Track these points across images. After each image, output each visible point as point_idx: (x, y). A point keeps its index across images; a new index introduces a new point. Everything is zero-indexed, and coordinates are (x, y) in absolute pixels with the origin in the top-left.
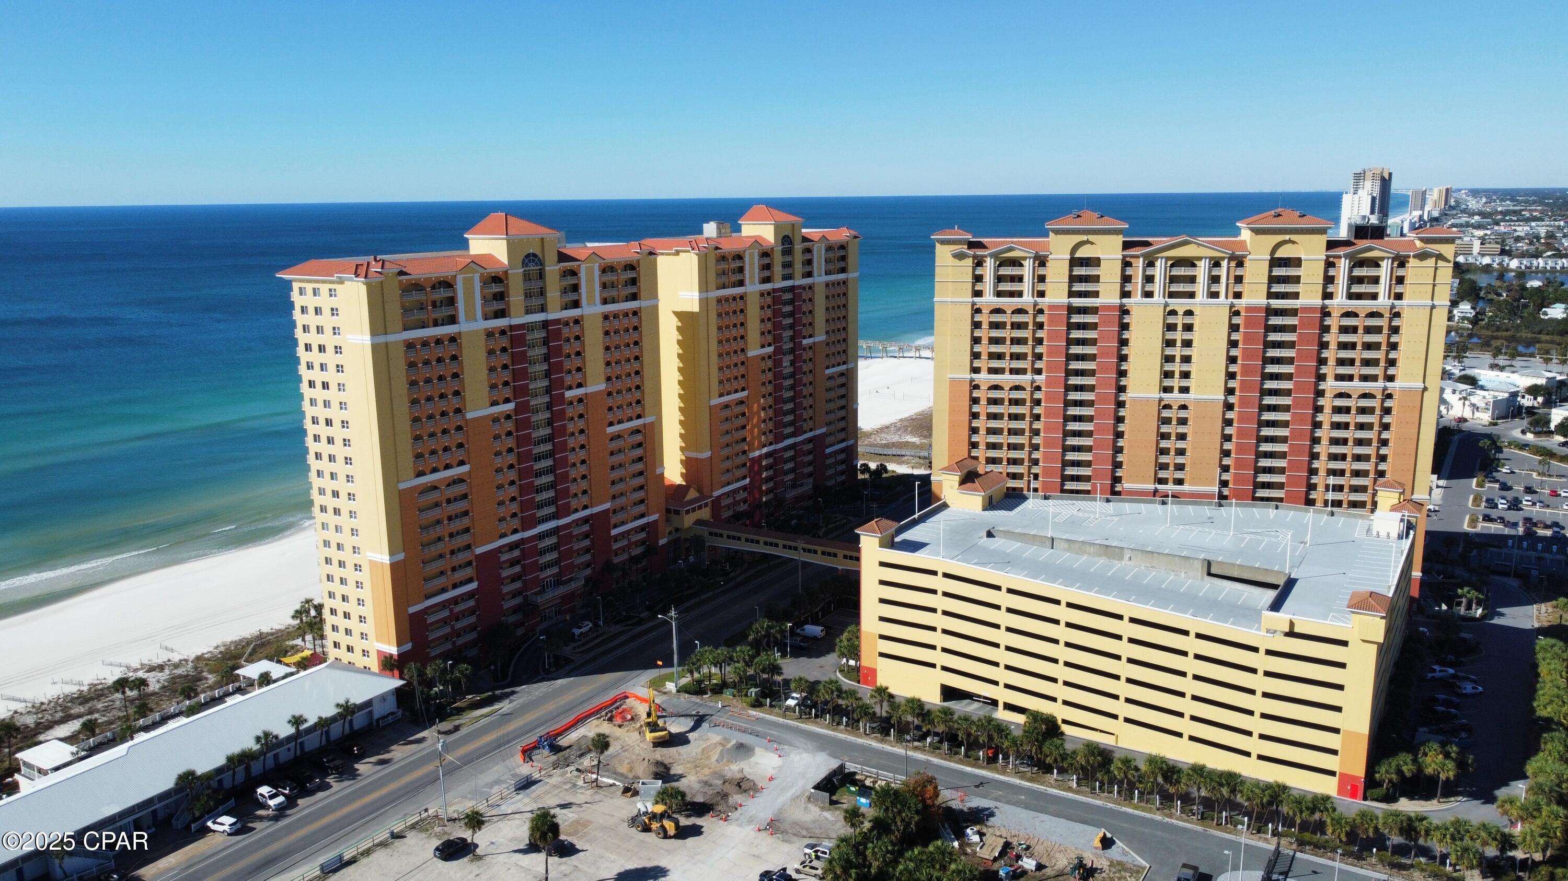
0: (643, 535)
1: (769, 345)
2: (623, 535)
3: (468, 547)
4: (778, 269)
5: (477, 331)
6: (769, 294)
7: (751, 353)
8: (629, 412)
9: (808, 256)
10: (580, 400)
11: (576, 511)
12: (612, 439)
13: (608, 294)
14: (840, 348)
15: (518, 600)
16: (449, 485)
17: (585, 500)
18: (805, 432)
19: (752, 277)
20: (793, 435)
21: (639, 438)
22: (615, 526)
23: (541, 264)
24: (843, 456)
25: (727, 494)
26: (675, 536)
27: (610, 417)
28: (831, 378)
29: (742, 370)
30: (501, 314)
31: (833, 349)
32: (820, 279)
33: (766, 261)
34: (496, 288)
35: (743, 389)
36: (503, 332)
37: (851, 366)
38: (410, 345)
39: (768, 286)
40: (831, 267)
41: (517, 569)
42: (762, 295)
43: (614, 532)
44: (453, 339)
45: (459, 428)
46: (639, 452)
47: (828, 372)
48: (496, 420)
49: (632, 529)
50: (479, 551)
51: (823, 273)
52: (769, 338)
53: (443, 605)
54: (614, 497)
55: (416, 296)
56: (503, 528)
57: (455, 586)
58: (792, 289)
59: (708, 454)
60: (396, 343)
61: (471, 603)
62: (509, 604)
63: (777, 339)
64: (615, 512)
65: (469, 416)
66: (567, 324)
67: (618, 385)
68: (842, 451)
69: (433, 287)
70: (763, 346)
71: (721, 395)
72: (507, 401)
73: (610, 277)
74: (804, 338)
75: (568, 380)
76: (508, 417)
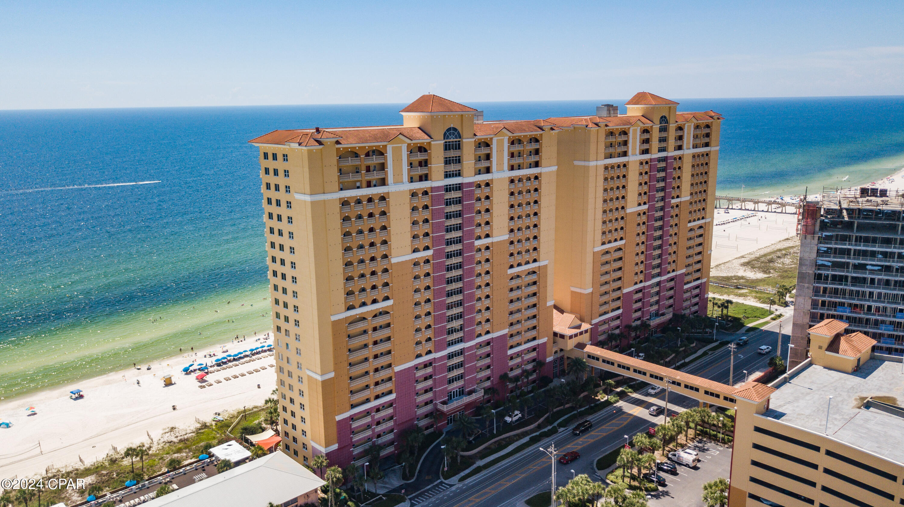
0: (534, 354)
1: (645, 203)
2: (518, 355)
3: (390, 366)
4: (655, 144)
5: (403, 192)
6: (647, 163)
7: (629, 211)
8: (527, 257)
9: (680, 133)
10: (487, 248)
11: (480, 335)
12: (512, 279)
13: (516, 161)
14: (699, 206)
15: (430, 407)
16: (375, 316)
17: (487, 327)
18: (669, 272)
19: (634, 149)
20: (659, 275)
21: (534, 278)
22: (511, 347)
23: (460, 137)
24: (697, 291)
25: (604, 322)
26: (559, 355)
27: (512, 261)
28: (691, 230)
29: (621, 223)
30: (424, 178)
31: (695, 207)
32: (688, 152)
33: (646, 136)
34: (421, 157)
35: (622, 239)
36: (425, 193)
37: (707, 220)
38: (345, 203)
39: (646, 157)
40: (698, 141)
41: (430, 382)
42: (641, 163)
43: (510, 352)
44: (383, 198)
45: (386, 271)
46: (533, 289)
47: (690, 225)
48: (416, 264)
49: (525, 350)
50: (397, 369)
51: (691, 147)
52: (645, 198)
53: (368, 413)
54: (512, 324)
55: (351, 162)
56: (420, 349)
57: (377, 397)
58: (665, 159)
59: (590, 290)
60: (333, 200)
61: (390, 411)
62: (421, 411)
63: (651, 199)
64: (512, 336)
65: (394, 260)
66: (479, 186)
67: (519, 235)
68: (697, 287)
69: (367, 155)
70: (639, 205)
71: (603, 243)
72: (427, 248)
73: (516, 148)
74: (673, 198)
75: (478, 231)
76: (427, 261)
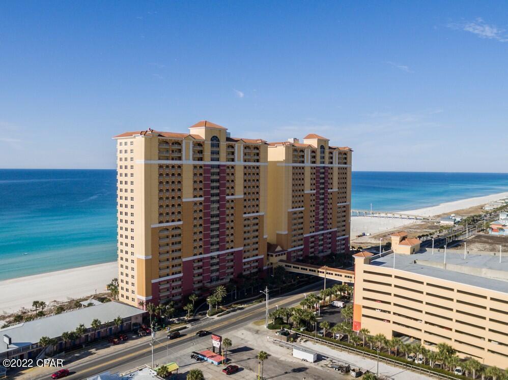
0: (256, 264)
1: (314, 189)
2: (248, 263)
3: (180, 257)
4: (319, 159)
5: (189, 165)
6: (314, 168)
7: (306, 192)
8: (253, 209)
9: (331, 155)
10: (232, 201)
11: (228, 249)
12: (245, 220)
13: (247, 157)
14: (343, 195)
15: (200, 284)
16: (173, 229)
17: (232, 244)
18: (328, 229)
19: (308, 160)
20: (323, 230)
21: (257, 221)
22: (245, 258)
23: (219, 141)
24: (344, 242)
25: (294, 251)
26: (270, 266)
27: (245, 210)
28: (339, 207)
29: (302, 198)
30: (201, 159)
31: (341, 195)
32: (336, 165)
33: (314, 154)
34: (199, 148)
35: (302, 207)
36: (201, 167)
37: (348, 204)
38: (161, 166)
39: (314, 165)
40: (340, 161)
41: (201, 271)
42: (311, 168)
43: (244, 261)
44: (179, 167)
45: (179, 205)
46: (256, 227)
47: (338, 205)
48: (196, 204)
49: (252, 261)
50: (184, 260)
51: (337, 163)
52: (314, 187)
53: (168, 281)
54: (245, 245)
55: (165, 146)
56: (196, 251)
57: (173, 274)
58: (324, 167)
59: (286, 232)
60: (155, 164)
61: (180, 283)
62: (196, 286)
63: (317, 187)
64: (245, 252)
65: (184, 200)
66: (228, 167)
67: (249, 197)
68: (344, 239)
69: (173, 144)
70: (311, 190)
71: (293, 208)
72: (201, 196)
73: (247, 151)
74: (329, 189)
75: (228, 191)
76: (201, 203)
